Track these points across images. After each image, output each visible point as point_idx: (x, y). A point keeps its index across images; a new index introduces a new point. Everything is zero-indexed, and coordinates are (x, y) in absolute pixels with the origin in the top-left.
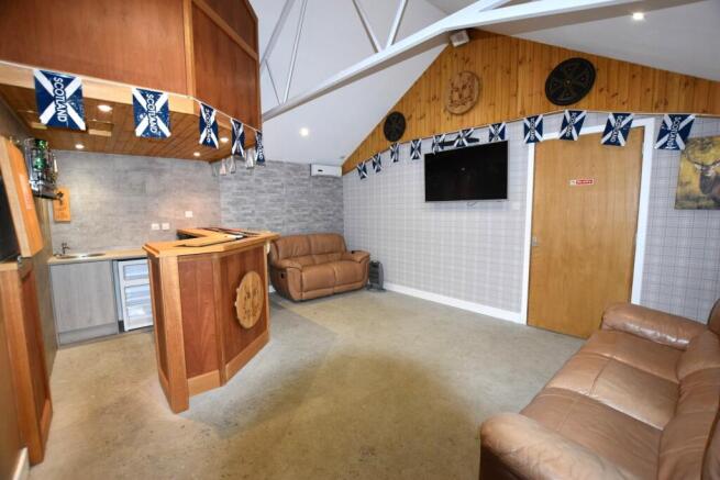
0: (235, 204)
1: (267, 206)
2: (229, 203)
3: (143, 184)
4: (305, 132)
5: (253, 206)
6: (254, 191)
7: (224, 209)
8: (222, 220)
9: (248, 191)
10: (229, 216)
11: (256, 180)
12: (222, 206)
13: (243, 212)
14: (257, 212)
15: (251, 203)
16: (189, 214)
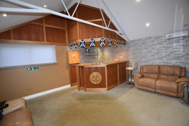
0: (133, 54)
1: (144, 54)
2: (131, 54)
3: (114, 51)
4: (148, 25)
5: (139, 54)
6: (139, 49)
7: (130, 56)
8: (129, 59)
9: (137, 50)
10: (131, 57)
11: (140, 46)
12: (129, 55)
13: (135, 56)
14: (140, 56)
15: (138, 53)
16: (122, 57)
